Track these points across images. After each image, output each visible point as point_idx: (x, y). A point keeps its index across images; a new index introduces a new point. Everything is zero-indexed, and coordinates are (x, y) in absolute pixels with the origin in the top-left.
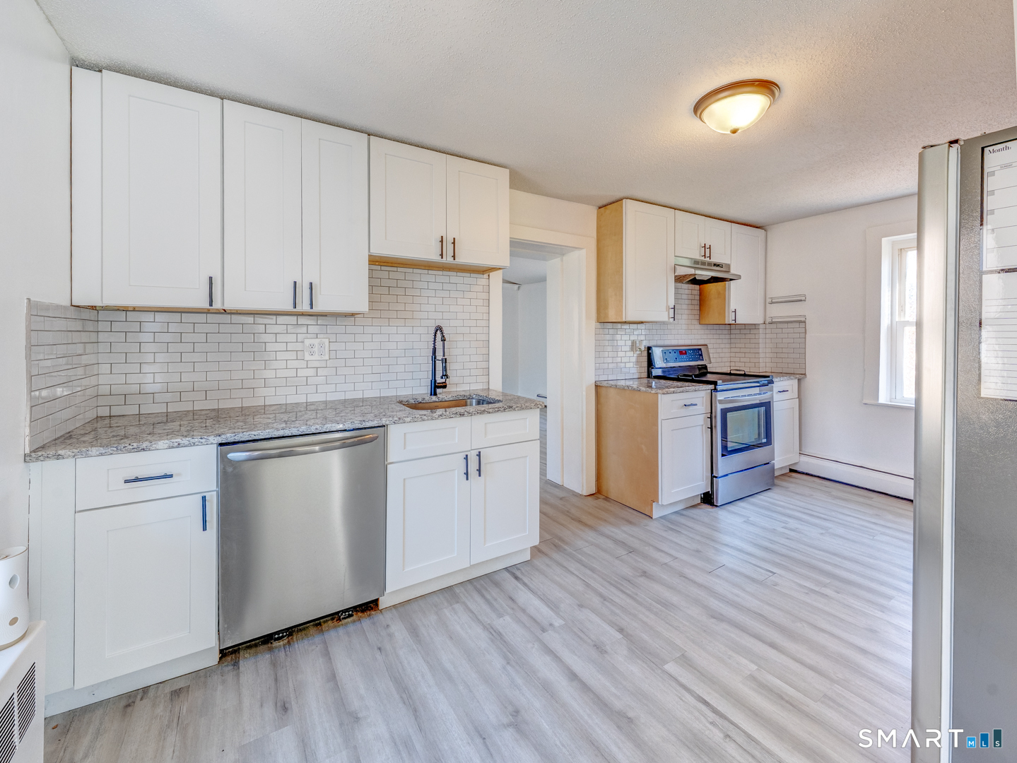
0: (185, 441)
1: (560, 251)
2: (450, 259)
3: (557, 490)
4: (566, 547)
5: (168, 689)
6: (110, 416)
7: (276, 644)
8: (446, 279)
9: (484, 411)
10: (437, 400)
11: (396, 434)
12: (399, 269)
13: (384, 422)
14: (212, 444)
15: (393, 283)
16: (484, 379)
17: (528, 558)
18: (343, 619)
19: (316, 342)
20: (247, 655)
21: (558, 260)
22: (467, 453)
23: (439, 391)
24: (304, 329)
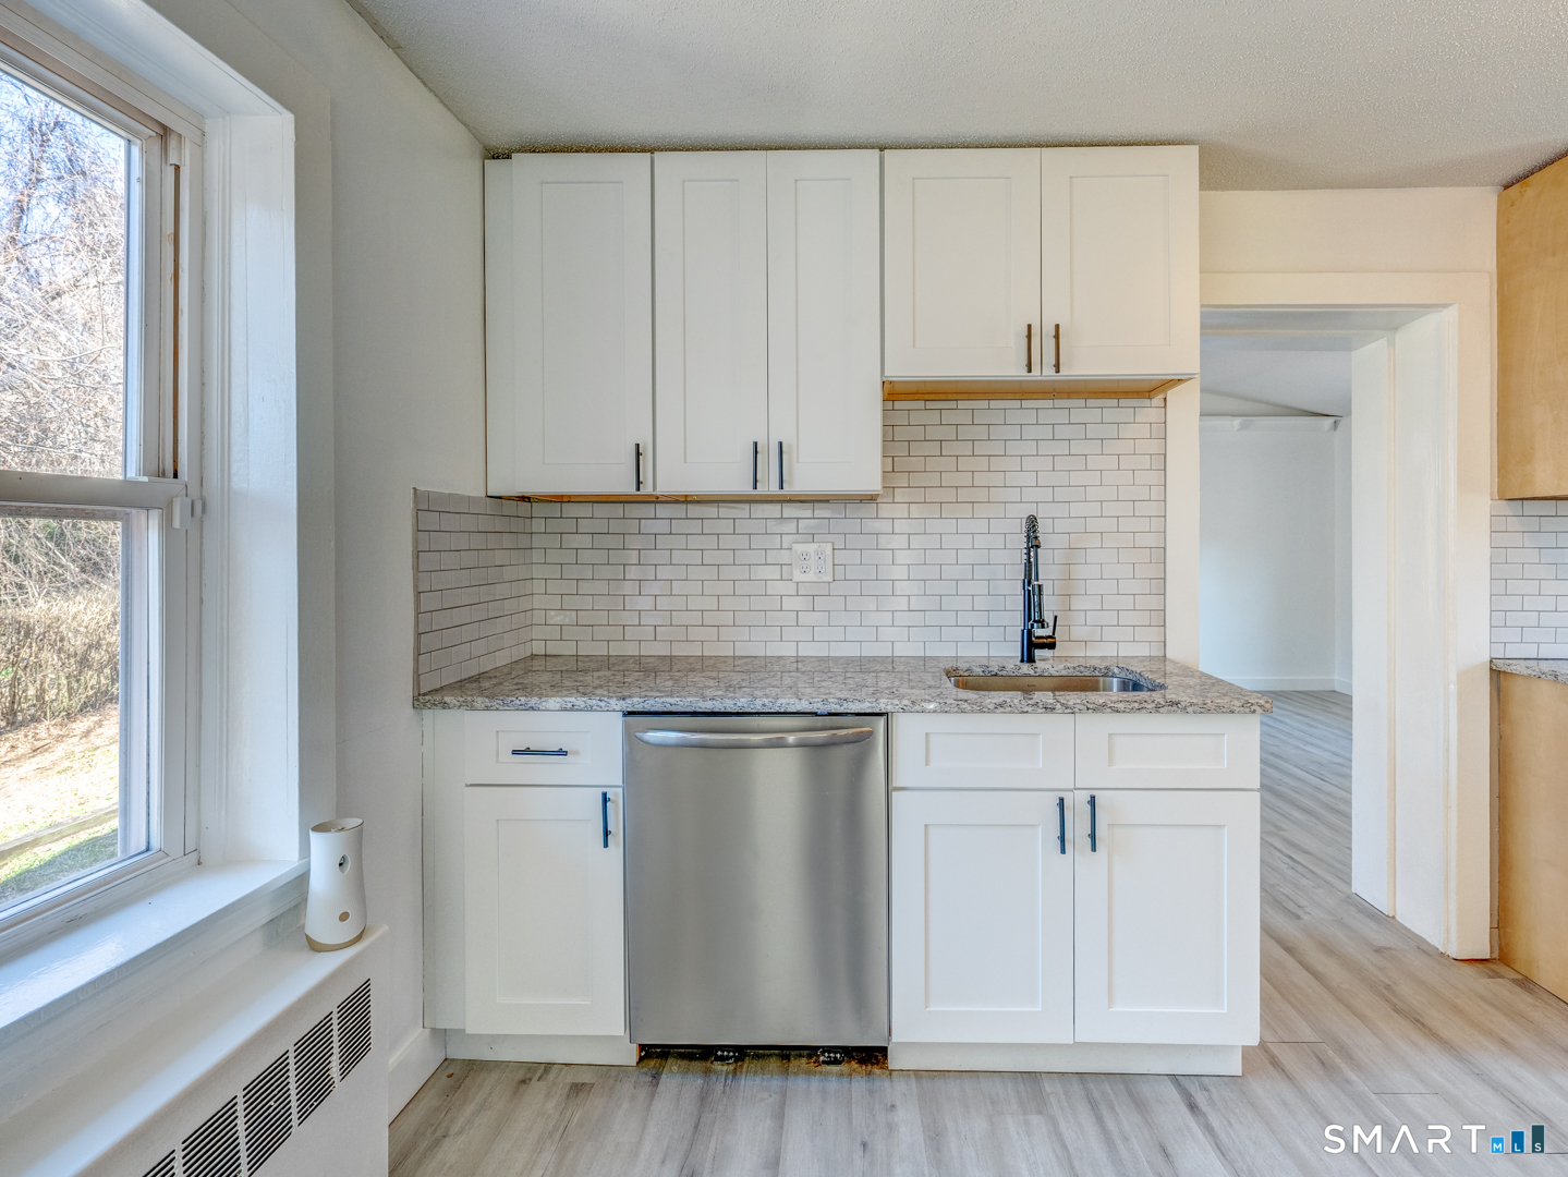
0: (580, 701)
1: (1388, 319)
2: (1049, 372)
3: (1373, 925)
4: (1351, 1075)
5: (570, 1078)
6: (546, 656)
7: (717, 1066)
8: (1062, 416)
9: (1104, 705)
10: (1032, 672)
11: (908, 730)
12: (962, 404)
13: (882, 706)
14: (614, 711)
15: (949, 433)
16: (1154, 634)
17: (1236, 1068)
18: (824, 1062)
19: (811, 548)
20: (675, 1068)
21: (1383, 342)
22: (1062, 794)
23: (1038, 653)
24: (791, 527)
